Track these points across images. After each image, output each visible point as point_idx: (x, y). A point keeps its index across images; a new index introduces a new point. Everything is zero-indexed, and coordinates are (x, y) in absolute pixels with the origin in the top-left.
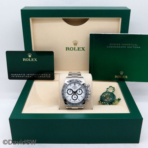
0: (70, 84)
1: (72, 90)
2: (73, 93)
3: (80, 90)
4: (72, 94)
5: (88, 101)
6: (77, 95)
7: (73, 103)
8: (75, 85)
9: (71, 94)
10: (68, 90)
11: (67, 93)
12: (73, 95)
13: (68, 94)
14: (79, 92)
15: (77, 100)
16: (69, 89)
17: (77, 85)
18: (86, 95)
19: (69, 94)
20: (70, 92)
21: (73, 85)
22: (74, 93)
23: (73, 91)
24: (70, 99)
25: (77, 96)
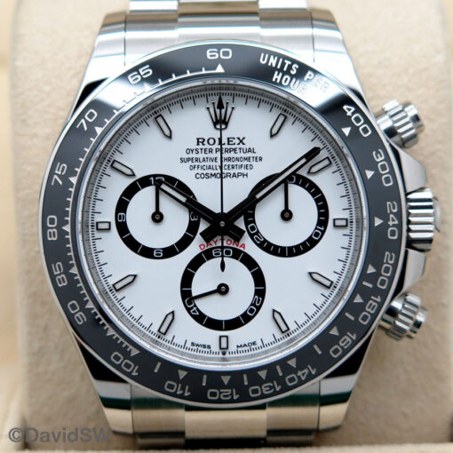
0: (152, 112)
1: (183, 188)
2: (193, 228)
3: (296, 191)
4: (184, 243)
5: (398, 333)
6: (249, 262)
7: (195, 374)
8: (221, 122)
9: (169, 252)
10: (130, 192)
11: (123, 229)
12: (196, 263)
13: (132, 244)
14: (287, 215)
15: (260, 328)
16: (145, 182)
17: (249, 122)
18: (374, 256)
19: (147, 252)
20: (157, 217)
21: (193, 122)
22: (207, 236)
23: (196, 209)
24: (153, 320)
25: (259, 279)
